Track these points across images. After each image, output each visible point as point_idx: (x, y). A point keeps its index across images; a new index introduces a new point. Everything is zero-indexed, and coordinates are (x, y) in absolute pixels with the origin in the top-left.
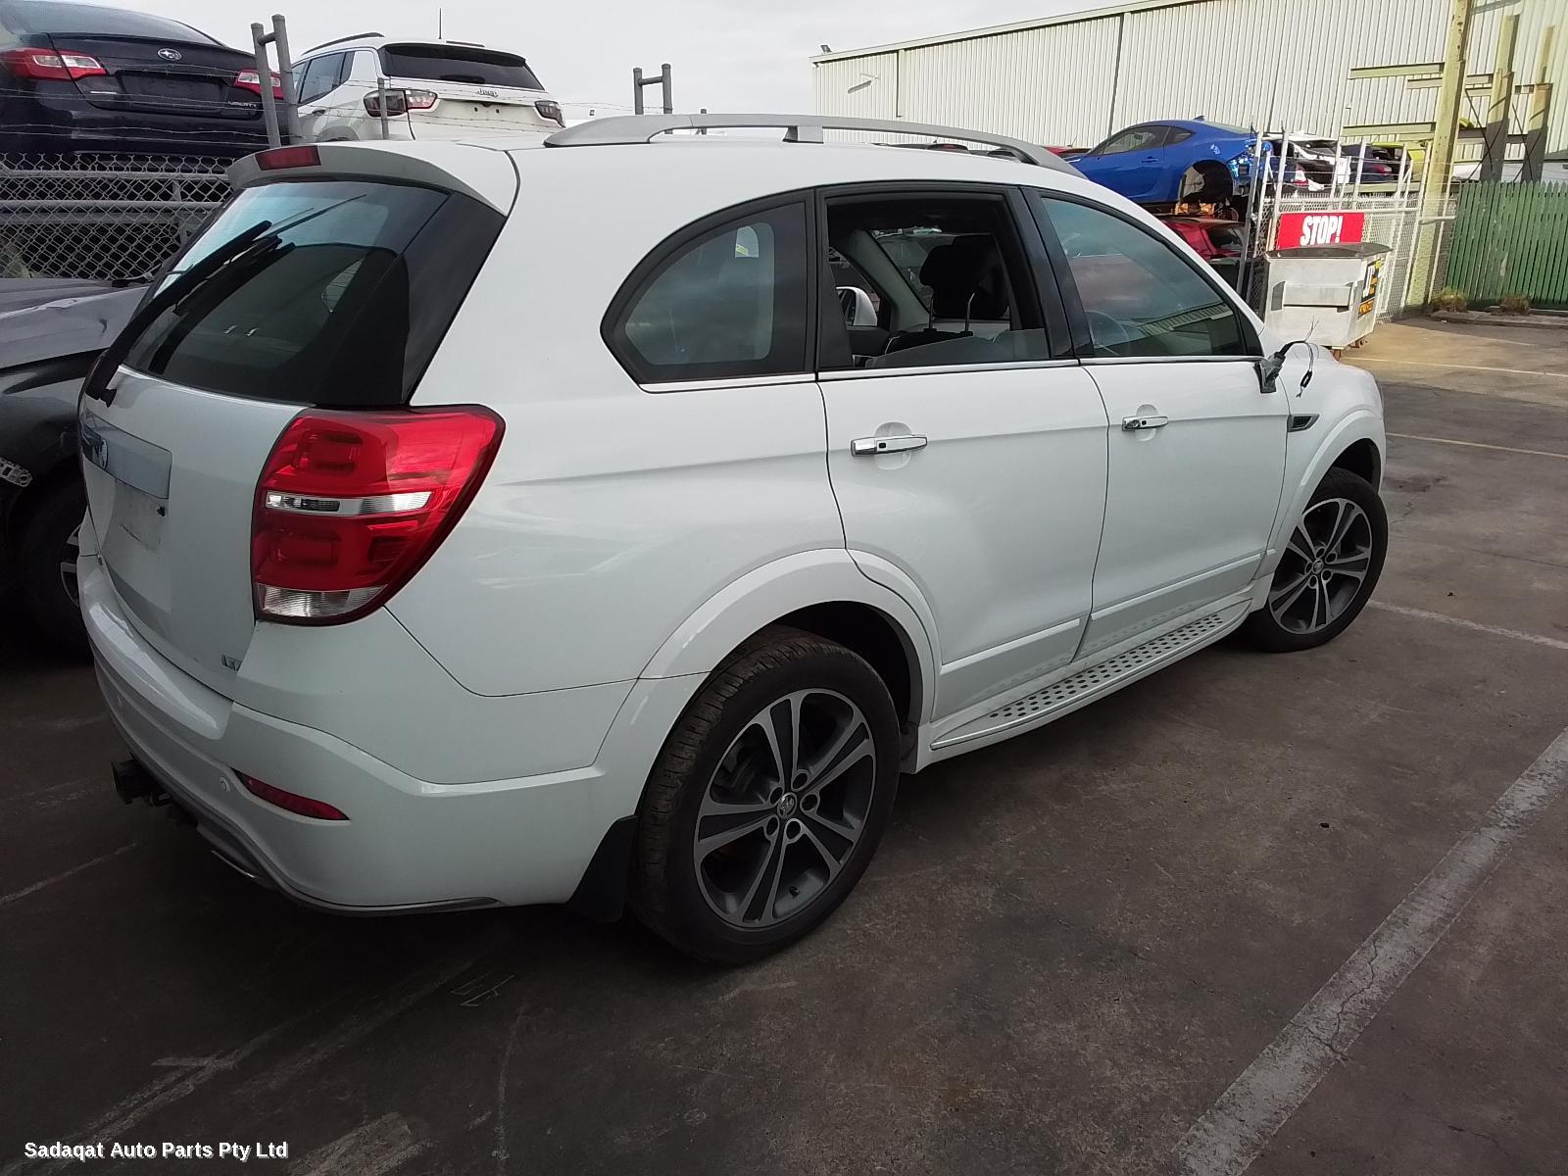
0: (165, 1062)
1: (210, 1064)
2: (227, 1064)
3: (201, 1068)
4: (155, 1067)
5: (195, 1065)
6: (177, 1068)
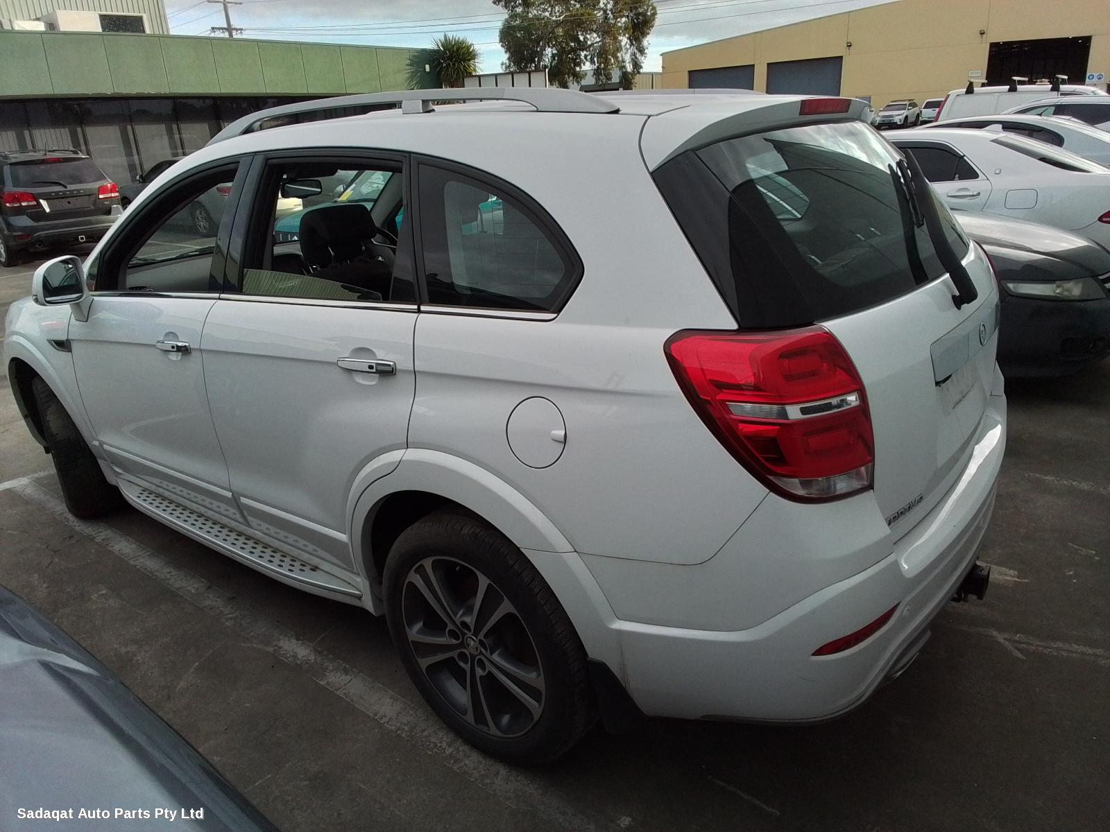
0: (1020, 656)
1: (1000, 637)
2: (995, 633)
3: (1006, 639)
4: (1025, 656)
5: (1007, 643)
6: (1016, 648)
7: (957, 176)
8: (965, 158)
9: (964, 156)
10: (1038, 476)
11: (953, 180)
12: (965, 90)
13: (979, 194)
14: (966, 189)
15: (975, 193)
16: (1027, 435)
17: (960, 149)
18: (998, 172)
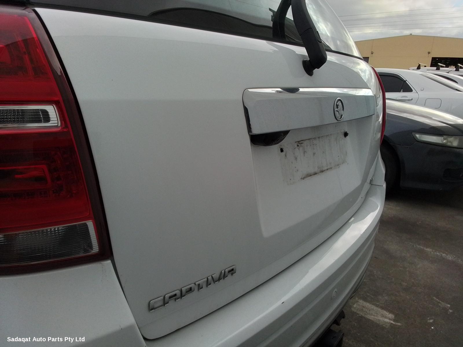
7: (402, 90)
8: (407, 82)
9: (406, 80)
10: (422, 247)
11: (400, 92)
12: (416, 68)
13: (412, 99)
14: (406, 97)
15: (410, 99)
16: (420, 222)
17: (404, 77)
18: (422, 89)
